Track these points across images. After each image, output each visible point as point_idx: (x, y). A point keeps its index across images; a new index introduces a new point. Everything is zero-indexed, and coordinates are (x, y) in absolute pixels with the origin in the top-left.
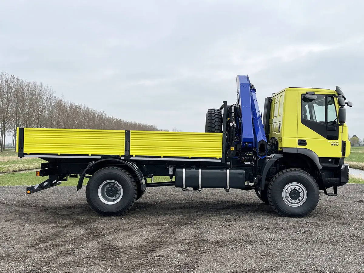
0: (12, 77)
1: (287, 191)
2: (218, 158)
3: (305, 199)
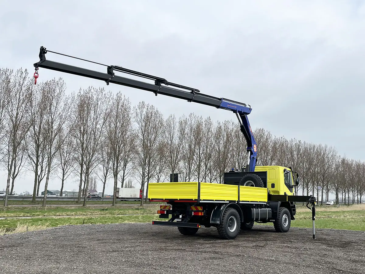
0: (300, 142)
1: (283, 219)
2: (266, 202)
3: (288, 222)
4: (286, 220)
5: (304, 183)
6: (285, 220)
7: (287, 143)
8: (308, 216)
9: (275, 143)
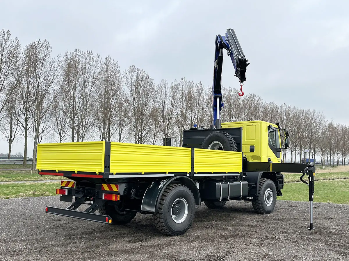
0: (289, 107)
1: (266, 195)
2: (240, 172)
3: (272, 200)
4: (269, 196)
5: (292, 146)
6: (267, 197)
7: (277, 108)
8: (296, 179)
9: (266, 108)
